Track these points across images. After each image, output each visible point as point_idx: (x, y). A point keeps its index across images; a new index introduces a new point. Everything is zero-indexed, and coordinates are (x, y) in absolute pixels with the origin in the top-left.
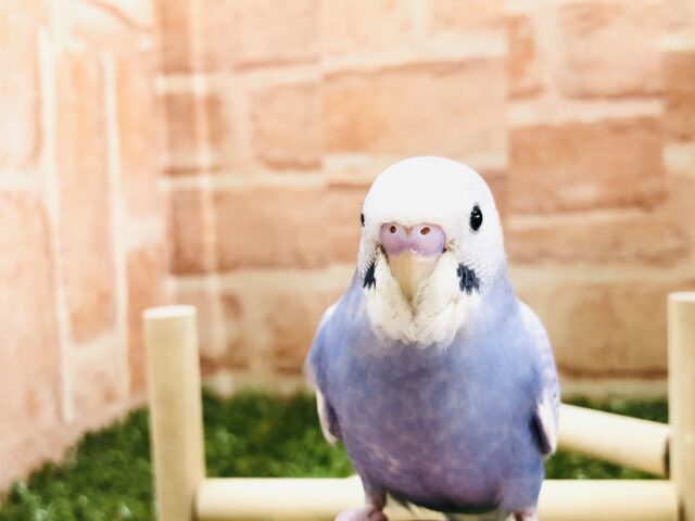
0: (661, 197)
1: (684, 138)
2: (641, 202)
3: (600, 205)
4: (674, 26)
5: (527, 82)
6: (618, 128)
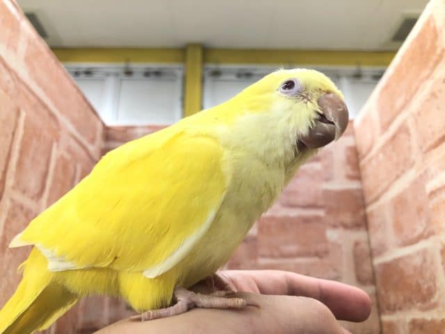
0: (326, 252)
1: (335, 226)
2: (317, 254)
3: (299, 255)
4: (327, 180)
6: (306, 221)
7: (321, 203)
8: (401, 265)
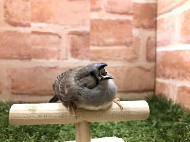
0: (131, 43)
2: (126, 44)
3: (115, 44)
5: (96, 6)
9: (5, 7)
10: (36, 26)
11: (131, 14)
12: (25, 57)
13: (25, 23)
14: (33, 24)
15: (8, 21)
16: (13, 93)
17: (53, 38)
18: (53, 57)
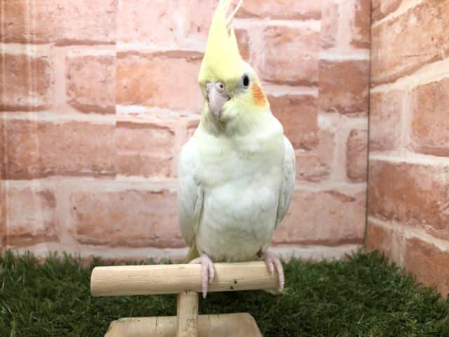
0: (315, 143)
1: (329, 111)
4: (327, 47)
6: (294, 102)
7: (315, 79)
8: (412, 173)
9: (69, 77)
10: (125, 112)
11: (316, 84)
12: (103, 172)
13: (104, 106)
14: (119, 108)
15: (73, 103)
16: (80, 242)
17: (158, 135)
18: (158, 171)
